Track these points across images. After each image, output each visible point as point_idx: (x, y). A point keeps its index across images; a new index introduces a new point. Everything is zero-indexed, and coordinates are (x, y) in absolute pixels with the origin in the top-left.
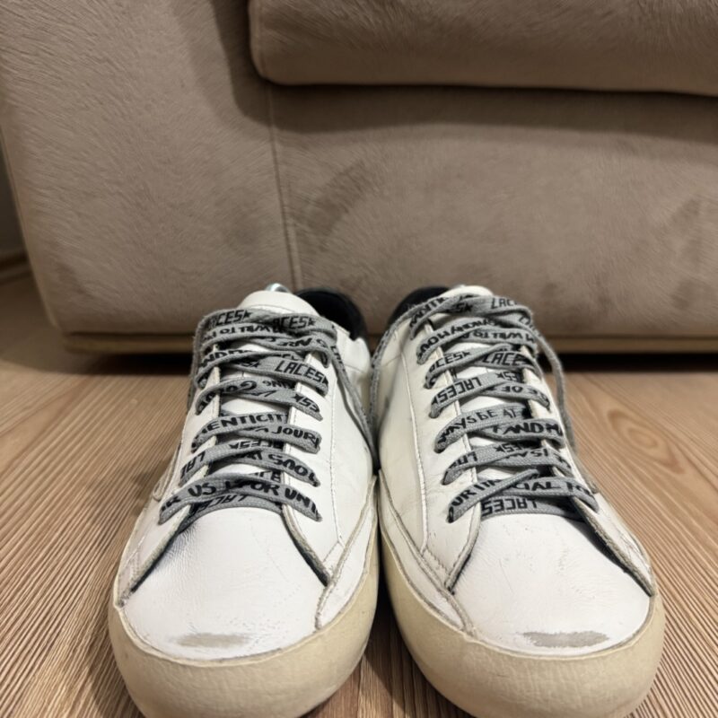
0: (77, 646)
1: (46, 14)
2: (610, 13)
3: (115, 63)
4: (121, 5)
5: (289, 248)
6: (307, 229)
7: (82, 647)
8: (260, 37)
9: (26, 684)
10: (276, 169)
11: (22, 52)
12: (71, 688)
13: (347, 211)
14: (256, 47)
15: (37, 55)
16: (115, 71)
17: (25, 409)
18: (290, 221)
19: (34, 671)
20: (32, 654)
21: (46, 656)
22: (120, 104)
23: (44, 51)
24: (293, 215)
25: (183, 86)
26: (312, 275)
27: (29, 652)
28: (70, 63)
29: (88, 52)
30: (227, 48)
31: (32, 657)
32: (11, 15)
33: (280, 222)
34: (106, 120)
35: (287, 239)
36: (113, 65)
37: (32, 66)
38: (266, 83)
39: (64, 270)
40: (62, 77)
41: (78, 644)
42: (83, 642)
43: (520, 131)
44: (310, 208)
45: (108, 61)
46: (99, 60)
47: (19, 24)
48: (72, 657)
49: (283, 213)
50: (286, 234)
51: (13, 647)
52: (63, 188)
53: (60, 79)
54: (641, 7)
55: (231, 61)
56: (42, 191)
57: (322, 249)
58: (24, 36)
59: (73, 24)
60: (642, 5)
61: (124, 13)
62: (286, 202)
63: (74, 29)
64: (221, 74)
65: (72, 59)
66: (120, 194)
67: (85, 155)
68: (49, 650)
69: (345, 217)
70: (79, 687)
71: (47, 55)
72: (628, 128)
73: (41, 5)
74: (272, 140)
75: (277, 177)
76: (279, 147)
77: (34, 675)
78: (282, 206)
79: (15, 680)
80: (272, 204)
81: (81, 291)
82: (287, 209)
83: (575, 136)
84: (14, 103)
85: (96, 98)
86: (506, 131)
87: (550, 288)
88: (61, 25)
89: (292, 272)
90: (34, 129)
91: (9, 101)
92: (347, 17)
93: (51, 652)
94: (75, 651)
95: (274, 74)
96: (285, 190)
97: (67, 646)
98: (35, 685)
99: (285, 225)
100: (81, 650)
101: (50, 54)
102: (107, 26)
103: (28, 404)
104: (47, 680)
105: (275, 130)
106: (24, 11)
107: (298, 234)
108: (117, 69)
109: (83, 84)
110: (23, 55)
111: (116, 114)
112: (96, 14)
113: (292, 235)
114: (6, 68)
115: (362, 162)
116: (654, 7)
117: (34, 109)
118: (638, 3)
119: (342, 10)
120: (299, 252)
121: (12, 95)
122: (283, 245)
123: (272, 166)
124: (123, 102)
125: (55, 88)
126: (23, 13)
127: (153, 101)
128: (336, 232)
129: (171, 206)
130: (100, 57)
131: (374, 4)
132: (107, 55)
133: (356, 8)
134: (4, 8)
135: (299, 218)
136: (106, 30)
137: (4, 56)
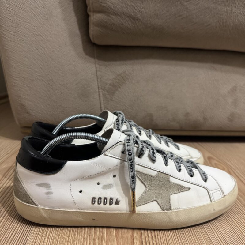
1: (19, 19)
3: (42, 36)
4: (45, 17)
5: (100, 100)
6: (106, 93)
8: (93, 29)
10: (97, 73)
11: (10, 31)
13: (120, 87)
14: (91, 33)
15: (16, 33)
18: (101, 90)
23: (18, 31)
24: (102, 88)
25: (65, 44)
29: (34, 32)
30: (81, 32)
32: (7, 19)
33: (97, 90)
34: (39, 55)
35: (100, 97)
37: (14, 36)
38: (94, 44)
39: (22, 105)
40: (24, 40)
42: (36, 243)
43: (179, 62)
44: (107, 86)
45: (40, 35)
47: (10, 22)
49: (98, 88)
50: (99, 95)
52: (23, 78)
55: (82, 37)
56: (16, 78)
57: (111, 100)
58: (12, 26)
60: (220, 23)
61: (46, 20)
62: (99, 84)
63: (29, 24)
64: (79, 41)
65: (28, 34)
66: (43, 80)
67: (31, 67)
69: (119, 89)
72: (214, 62)
73: (18, 16)
74: (95, 63)
75: (97, 75)
76: (97, 66)
78: (98, 85)
80: (95, 85)
81: (28, 113)
82: (100, 86)
83: (196, 64)
84: (7, 48)
85: (36, 48)
86: (174, 62)
87: (187, 114)
88: (24, 23)
89: (101, 107)
90: (14, 58)
91: (5, 47)
92: (122, 24)
95: (97, 42)
96: (99, 80)
99: (99, 92)
101: (20, 32)
105: (96, 60)
107: (103, 95)
108: (43, 38)
109: (31, 43)
110: (11, 33)
111: (42, 53)
113: (101, 95)
114: (5, 36)
115: (125, 71)
116: (224, 24)
117: (14, 51)
118: (219, 22)
119: (121, 21)
120: (103, 101)
121: (6, 46)
122: (98, 98)
123: (95, 72)
124: (45, 49)
125: (22, 44)
126: (11, 18)
127: (55, 49)
128: (116, 94)
129: (60, 85)
130: (38, 34)
131: (132, 19)
132: (39, 33)
133: (126, 21)
134: (5, 17)
135: (103, 89)
136: (40, 25)
137: (4, 33)
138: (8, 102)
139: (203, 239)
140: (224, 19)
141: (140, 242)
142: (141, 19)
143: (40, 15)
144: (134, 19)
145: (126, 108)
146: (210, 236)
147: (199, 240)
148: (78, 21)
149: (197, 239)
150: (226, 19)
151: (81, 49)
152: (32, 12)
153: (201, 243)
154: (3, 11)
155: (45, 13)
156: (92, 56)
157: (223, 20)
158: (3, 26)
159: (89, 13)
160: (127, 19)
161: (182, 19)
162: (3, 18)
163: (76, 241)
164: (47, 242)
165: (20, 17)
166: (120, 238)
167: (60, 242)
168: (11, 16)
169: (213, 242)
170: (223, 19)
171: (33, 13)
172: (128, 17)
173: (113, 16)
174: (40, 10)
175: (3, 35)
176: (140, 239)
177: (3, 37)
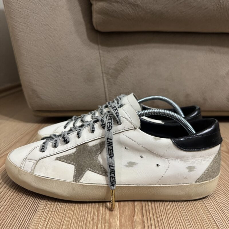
0: (44, 211)
1: (28, 11)
2: (207, 8)
3: (50, 25)
4: (52, 8)
5: (104, 84)
6: (110, 77)
7: (46, 211)
8: (96, 17)
9: (29, 223)
10: (100, 58)
11: (21, 23)
12: (43, 225)
13: (122, 71)
14: (94, 20)
15: (25, 23)
16: (50, 28)
17: (22, 134)
18: (105, 75)
19: (31, 219)
20: (30, 214)
21: (35, 214)
22: (52, 39)
23: (28, 22)
24: (105, 73)
25: (71, 33)
26: (111, 92)
27: (29, 213)
28: (36, 26)
29: (41, 22)
30: (85, 21)
31: (30, 215)
32: (17, 11)
33: (101, 75)
34: (47, 43)
35: (103, 81)
36: (49, 26)
37: (24, 27)
38: (97, 32)
39: (34, 91)
40: (33, 30)
41: (44, 210)
42: (46, 210)
43: (178, 46)
44: (110, 71)
45: (48, 25)
46: (45, 25)
47: (20, 14)
48: (43, 215)
49: (102, 72)
50: (103, 79)
51: (24, 211)
52: (33, 65)
53: (33, 31)
54: (217, 6)
55: (86, 25)
56: (26, 66)
57: (115, 84)
58: (22, 18)
59: (37, 14)
60: (218, 5)
61: (53, 10)
62: (103, 69)
63: (37, 15)
64: (83, 28)
65: (37, 25)
66: (51, 67)
67: (40, 55)
68: (35, 212)
69: (122, 74)
70: (46, 224)
71: (29, 23)
72: (213, 44)
73: (27, 8)
74: (99, 49)
75: (101, 61)
76: (101, 52)
77: (31, 221)
78: (102, 70)
79: (26, 222)
80: (99, 70)
81: (39, 97)
82: (103, 71)
83: (195, 47)
84: (18, 39)
85: (44, 37)
86: (173, 46)
87: (187, 96)
88: (33, 14)
89: (105, 91)
90: (24, 47)
91: (16, 38)
92: (123, 10)
93: (36, 213)
94: (43, 213)
95: (100, 29)
96: (103, 65)
97: (41, 211)
98: (32, 224)
99: (103, 76)
100: (45, 213)
101: (30, 23)
102: (47, 14)
103: (23, 133)
104: (35, 222)
105: (100, 46)
106: (22, 10)
107: (107, 79)
108: (51, 27)
109: (40, 32)
110: (21, 24)
111: (50, 42)
112: (44, 10)
113: (105, 79)
114: (16, 27)
115: (127, 56)
116: (221, 6)
117: (24, 41)
118: (216, 5)
119: (122, 8)
120: (107, 85)
121: (18, 36)
122: (102, 83)
123: (99, 58)
124: (52, 38)
125: (31, 34)
126: (21, 10)
127: (62, 37)
128: (119, 78)
129: (67, 70)
130: (45, 24)
131: (132, 6)
132: (47, 23)
133: (126, 8)
134: (15, 9)
135: (107, 74)
136: (47, 15)
137: (15, 24)
138: (22, 90)
139: (200, 208)
140: (222, 1)
141: (140, 210)
142: (141, 6)
143: (47, 6)
144: (134, 5)
145: (129, 91)
146: (207, 205)
147: (196, 209)
148: (82, 10)
149: (194, 208)
150: (223, 2)
151: (85, 37)
152: (39, 3)
153: (198, 211)
154: (13, 4)
155: (51, 4)
156: (96, 42)
157: (220, 3)
158: (14, 17)
159: (92, 2)
160: (128, 6)
161: (180, 3)
162: (14, 10)
163: (81, 208)
164: (56, 209)
165: (29, 9)
166: (122, 206)
167: (67, 210)
168: (21, 9)
169: (210, 211)
170: (220, 1)
171: (41, 4)
172: (129, 4)
173: (114, 4)
174: (47, 1)
175: (14, 27)
176: (140, 207)
177: (14, 28)
